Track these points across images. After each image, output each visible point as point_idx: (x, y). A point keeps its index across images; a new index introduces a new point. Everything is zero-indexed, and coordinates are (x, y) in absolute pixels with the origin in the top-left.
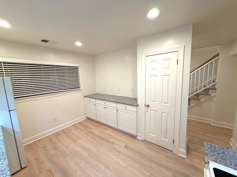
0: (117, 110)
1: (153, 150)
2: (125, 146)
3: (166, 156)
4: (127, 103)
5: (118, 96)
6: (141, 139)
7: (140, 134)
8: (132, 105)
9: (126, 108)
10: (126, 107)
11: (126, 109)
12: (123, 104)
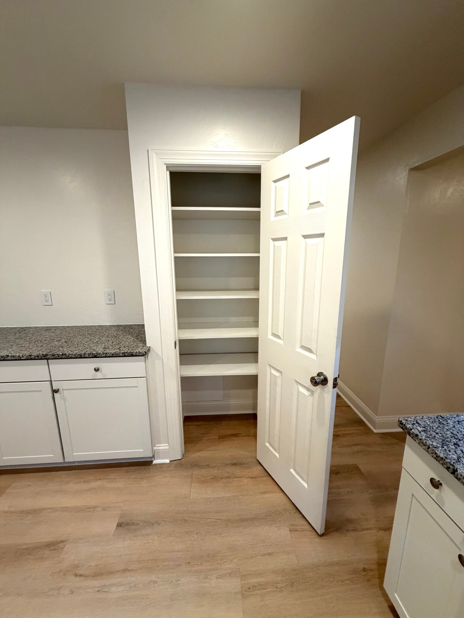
0: (55, 391)
1: (215, 479)
2: (119, 525)
3: (252, 478)
4: (99, 350)
5: (48, 329)
6: (167, 461)
7: (162, 447)
8: (125, 355)
9: (98, 373)
10: (97, 370)
11: (99, 375)
12: (80, 357)
